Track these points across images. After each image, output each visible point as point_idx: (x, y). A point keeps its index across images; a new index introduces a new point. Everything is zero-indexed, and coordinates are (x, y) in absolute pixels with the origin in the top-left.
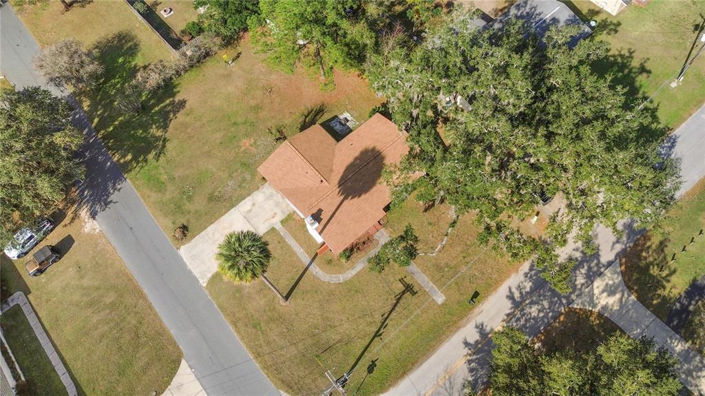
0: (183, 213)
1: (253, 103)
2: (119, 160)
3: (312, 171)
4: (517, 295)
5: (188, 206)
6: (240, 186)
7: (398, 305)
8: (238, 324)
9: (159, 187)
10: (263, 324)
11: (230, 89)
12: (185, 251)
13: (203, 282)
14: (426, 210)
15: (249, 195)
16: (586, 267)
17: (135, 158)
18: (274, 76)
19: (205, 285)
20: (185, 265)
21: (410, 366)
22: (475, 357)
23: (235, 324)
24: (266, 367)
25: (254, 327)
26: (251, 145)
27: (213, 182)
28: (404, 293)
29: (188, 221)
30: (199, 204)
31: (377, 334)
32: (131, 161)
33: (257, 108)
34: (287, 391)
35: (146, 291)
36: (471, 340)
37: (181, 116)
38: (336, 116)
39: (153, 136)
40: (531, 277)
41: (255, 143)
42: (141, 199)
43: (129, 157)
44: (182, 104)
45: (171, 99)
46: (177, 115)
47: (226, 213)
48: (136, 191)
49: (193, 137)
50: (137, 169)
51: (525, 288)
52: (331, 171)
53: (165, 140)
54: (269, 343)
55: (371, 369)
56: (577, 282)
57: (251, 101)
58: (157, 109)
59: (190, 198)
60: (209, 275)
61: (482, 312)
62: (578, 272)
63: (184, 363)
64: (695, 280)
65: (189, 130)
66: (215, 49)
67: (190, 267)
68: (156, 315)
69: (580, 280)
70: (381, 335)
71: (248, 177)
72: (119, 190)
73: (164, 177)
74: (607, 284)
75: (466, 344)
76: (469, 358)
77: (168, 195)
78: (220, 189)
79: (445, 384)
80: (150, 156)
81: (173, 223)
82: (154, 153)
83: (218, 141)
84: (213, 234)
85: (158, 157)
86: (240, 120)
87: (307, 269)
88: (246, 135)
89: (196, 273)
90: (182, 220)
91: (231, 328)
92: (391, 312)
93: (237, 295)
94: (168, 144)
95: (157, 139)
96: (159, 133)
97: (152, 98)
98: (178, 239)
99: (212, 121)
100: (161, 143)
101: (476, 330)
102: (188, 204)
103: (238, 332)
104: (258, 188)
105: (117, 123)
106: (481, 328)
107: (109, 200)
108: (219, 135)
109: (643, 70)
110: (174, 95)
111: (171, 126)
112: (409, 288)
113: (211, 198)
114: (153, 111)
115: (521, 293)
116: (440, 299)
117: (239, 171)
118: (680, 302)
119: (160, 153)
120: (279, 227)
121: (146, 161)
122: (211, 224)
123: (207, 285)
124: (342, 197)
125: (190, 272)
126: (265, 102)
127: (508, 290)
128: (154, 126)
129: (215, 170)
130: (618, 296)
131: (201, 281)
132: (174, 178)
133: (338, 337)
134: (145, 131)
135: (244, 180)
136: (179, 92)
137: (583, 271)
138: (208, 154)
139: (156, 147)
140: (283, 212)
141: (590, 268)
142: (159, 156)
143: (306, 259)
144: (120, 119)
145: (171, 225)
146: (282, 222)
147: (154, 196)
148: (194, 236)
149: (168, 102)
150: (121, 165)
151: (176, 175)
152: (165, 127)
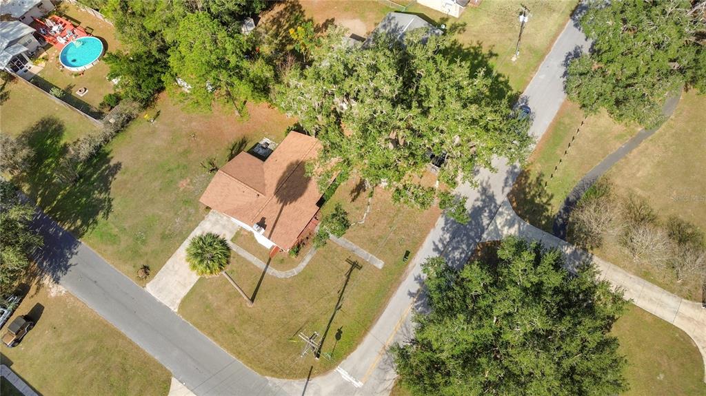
0: (141, 256)
1: (180, 149)
2: (69, 228)
4: (440, 246)
5: (144, 249)
6: (187, 221)
7: (350, 280)
8: (215, 335)
9: (113, 239)
10: (237, 328)
11: (157, 143)
12: (150, 288)
13: (175, 309)
14: (353, 200)
15: (197, 225)
16: (487, 211)
17: (84, 223)
18: (194, 124)
19: (176, 310)
20: (154, 299)
21: (369, 324)
22: (419, 303)
23: (212, 335)
24: (249, 362)
25: (230, 332)
26: (189, 185)
27: (162, 224)
28: (351, 270)
29: (147, 261)
30: (154, 244)
31: (338, 308)
32: (81, 226)
33: (186, 152)
34: (273, 376)
35: (123, 331)
36: (414, 291)
37: (119, 176)
38: (258, 143)
39: (98, 200)
40: (448, 229)
41: (191, 181)
42: (98, 254)
43: (79, 222)
44: (118, 166)
45: (107, 165)
46: (115, 177)
47: (180, 246)
48: (91, 249)
49: (134, 190)
50: (90, 230)
51: (445, 239)
52: (265, 185)
53: (110, 200)
54: (246, 341)
55: (338, 336)
56: (484, 224)
57: (179, 149)
58: (95, 176)
59: (144, 242)
60: (179, 301)
61: (415, 265)
62: (482, 216)
63: (174, 380)
64: (568, 199)
65: (129, 186)
66: (135, 112)
67: (159, 298)
68: (138, 348)
69: (485, 221)
70: (340, 307)
71: (192, 211)
72: (76, 254)
73: (115, 231)
74: (506, 219)
75: (411, 294)
76: (416, 304)
77: (123, 245)
78: (169, 227)
79: (402, 331)
80: (100, 216)
81: (134, 267)
82: (103, 213)
83: (157, 189)
84: (173, 266)
85: (106, 215)
86: (173, 166)
87: (264, 273)
88: (182, 177)
89: (166, 302)
90: (142, 263)
91: (210, 339)
92: (344, 288)
93: (208, 310)
94: (113, 203)
95: (102, 201)
96: (103, 196)
97: (88, 167)
98: (141, 279)
99: (148, 173)
100: (106, 203)
101: (416, 282)
102: (143, 247)
103: (216, 340)
104: (203, 218)
105: (60, 197)
106: (418, 279)
107: (69, 264)
108: (157, 184)
109: (491, 55)
110: (109, 161)
111: (112, 186)
112: (355, 265)
113: (164, 237)
114: (92, 179)
115: (443, 244)
116: (380, 264)
117: (183, 208)
118: (561, 218)
119: (108, 212)
121: (95, 222)
122: (169, 258)
123: (179, 310)
124: (281, 204)
125: (160, 303)
126: (191, 146)
127: (432, 244)
128: (96, 192)
129: (161, 213)
130: (516, 226)
131: (172, 308)
132: (125, 229)
133: (304, 319)
134: (89, 197)
135: (189, 214)
136: (112, 158)
137: (486, 214)
138: (152, 201)
139: (102, 208)
140: (231, 232)
141: (490, 211)
142: (108, 215)
143: (261, 265)
144: (61, 193)
145: (132, 269)
146: (232, 240)
147: (110, 249)
148: (156, 272)
149: (104, 168)
150: (73, 231)
151: (126, 226)
152: (107, 190)
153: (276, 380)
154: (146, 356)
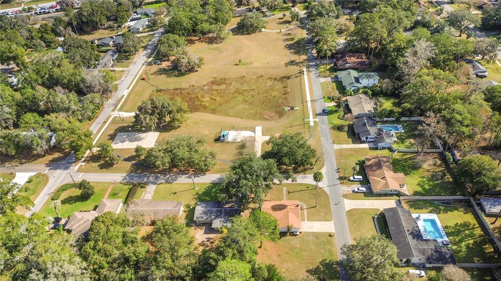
3: (289, 216)
5: (325, 240)
6: (308, 235)
9: (330, 251)
11: (290, 265)
12: (333, 231)
13: (333, 222)
15: (308, 232)
17: (333, 264)
20: (335, 228)
24: (329, 199)
26: (297, 243)
27: (315, 242)
30: (322, 239)
31: (302, 190)
39: (323, 267)
43: (334, 266)
52: (285, 213)
53: (320, 263)
54: (325, 203)
60: (330, 222)
63: (347, 210)
68: (348, 222)
71: (304, 237)
73: (327, 253)
77: (329, 247)
78: (314, 239)
80: (327, 261)
84: (323, 229)
85: (325, 260)
86: (295, 253)
88: (296, 247)
89: (333, 225)
90: (329, 238)
92: (296, 192)
94: (320, 261)
95: (322, 265)
96: (321, 267)
104: (304, 232)
108: (304, 253)
109: (197, 194)
111: (316, 267)
112: (289, 192)
113: (318, 238)
116: (285, 188)
117: (306, 239)
120: (306, 220)
121: (330, 261)
122: (322, 232)
129: (312, 244)
133: (310, 195)
134: (324, 271)
138: (311, 250)
139: (324, 263)
143: (305, 210)
145: (333, 239)
146: (304, 220)
147: (334, 249)
148: (328, 232)
150: (338, 265)
151: (324, 251)
152: (318, 267)
153: (327, 193)
154: (348, 218)
